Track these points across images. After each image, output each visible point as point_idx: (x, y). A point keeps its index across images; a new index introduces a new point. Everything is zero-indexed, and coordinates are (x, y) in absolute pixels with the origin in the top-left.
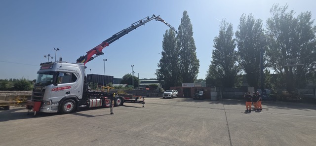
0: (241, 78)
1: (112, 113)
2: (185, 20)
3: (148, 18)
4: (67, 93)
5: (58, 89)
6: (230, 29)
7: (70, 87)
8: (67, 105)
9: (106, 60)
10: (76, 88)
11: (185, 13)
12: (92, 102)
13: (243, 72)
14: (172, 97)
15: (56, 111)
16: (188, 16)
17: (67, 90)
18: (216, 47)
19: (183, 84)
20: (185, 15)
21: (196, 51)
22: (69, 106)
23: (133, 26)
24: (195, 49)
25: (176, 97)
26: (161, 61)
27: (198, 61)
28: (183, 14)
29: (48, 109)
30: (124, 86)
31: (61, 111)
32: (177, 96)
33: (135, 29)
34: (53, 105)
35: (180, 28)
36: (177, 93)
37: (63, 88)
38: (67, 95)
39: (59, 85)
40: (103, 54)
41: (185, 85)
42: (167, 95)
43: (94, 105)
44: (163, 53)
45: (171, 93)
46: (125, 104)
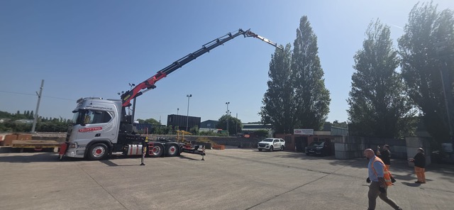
0: (414, 121)
1: (142, 164)
2: (305, 31)
3: (230, 35)
4: (97, 135)
5: (86, 130)
6: (385, 34)
7: (101, 128)
8: (95, 149)
9: (191, 96)
10: (110, 130)
11: (304, 19)
12: (131, 149)
13: (416, 111)
14: (272, 149)
15: (82, 156)
16: (308, 24)
17: (98, 132)
18: (358, 67)
19: (295, 130)
20: (303, 24)
21: (323, 78)
22: (99, 151)
23: (205, 48)
24: (321, 73)
25: (281, 150)
26: (267, 95)
27: (327, 93)
28: (301, 21)
29: (72, 154)
30: (216, 131)
31: (88, 157)
32: (283, 149)
33: (208, 51)
34: (79, 149)
35: (295, 44)
36: (283, 143)
37: (92, 130)
38: (97, 138)
39: (87, 126)
40: (155, 87)
41: (298, 132)
42: (264, 145)
43: (134, 153)
44: (269, 83)
45: (271, 143)
46: (182, 154)
